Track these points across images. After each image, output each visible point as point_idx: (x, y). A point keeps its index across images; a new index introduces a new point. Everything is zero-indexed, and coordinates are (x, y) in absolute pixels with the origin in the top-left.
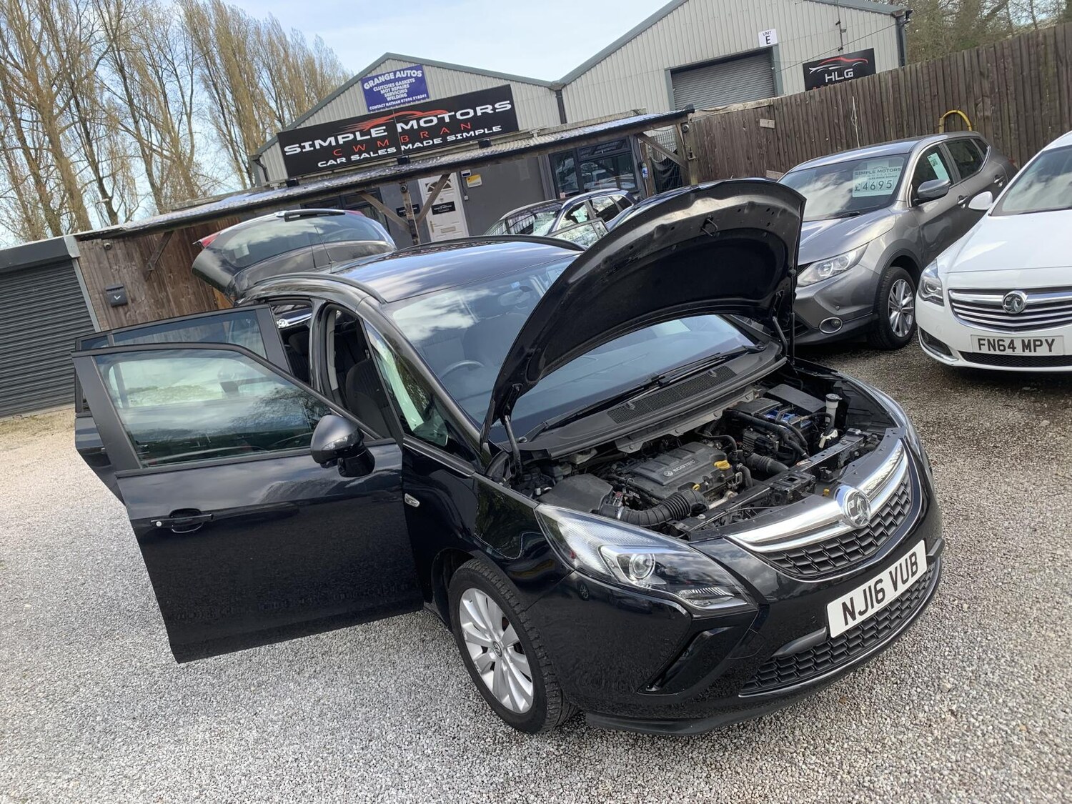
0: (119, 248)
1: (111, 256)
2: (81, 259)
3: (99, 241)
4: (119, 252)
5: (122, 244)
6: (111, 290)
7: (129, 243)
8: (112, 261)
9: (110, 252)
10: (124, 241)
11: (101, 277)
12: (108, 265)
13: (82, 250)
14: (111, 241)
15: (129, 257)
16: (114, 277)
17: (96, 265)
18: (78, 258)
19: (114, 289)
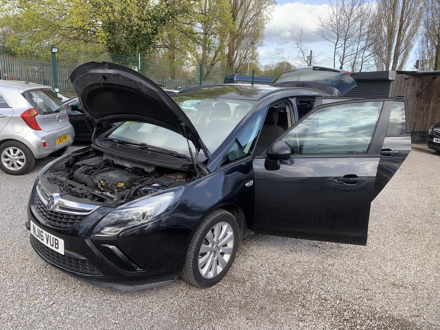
0: (411, 80)
1: (406, 82)
2: (395, 81)
3: (405, 75)
4: (410, 81)
5: (413, 78)
6: (399, 96)
7: (416, 78)
8: (406, 85)
9: (407, 80)
10: (414, 77)
11: (398, 90)
12: (403, 86)
13: (397, 78)
14: (409, 76)
15: (414, 85)
16: (403, 91)
17: (399, 85)
18: (393, 80)
19: (400, 96)
